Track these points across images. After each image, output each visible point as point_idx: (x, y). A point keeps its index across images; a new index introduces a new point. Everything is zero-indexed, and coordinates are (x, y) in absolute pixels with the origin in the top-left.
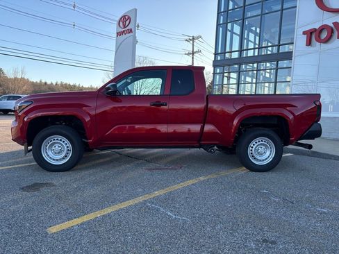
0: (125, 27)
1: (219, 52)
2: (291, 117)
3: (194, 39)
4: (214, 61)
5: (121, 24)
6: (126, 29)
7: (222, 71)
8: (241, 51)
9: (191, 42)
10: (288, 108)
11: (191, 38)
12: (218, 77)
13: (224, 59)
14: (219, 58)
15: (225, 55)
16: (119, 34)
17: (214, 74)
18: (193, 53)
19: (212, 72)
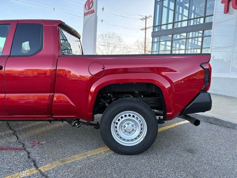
0: (89, 9)
1: (157, 25)
2: (167, 85)
3: (146, 18)
4: (152, 32)
5: (87, 6)
6: (90, 10)
7: (158, 41)
8: (173, 23)
9: (145, 20)
10: (163, 73)
11: (144, 17)
12: (156, 45)
13: (161, 31)
14: (157, 30)
15: (161, 27)
16: (85, 14)
17: (153, 42)
18: (146, 29)
19: (151, 41)
